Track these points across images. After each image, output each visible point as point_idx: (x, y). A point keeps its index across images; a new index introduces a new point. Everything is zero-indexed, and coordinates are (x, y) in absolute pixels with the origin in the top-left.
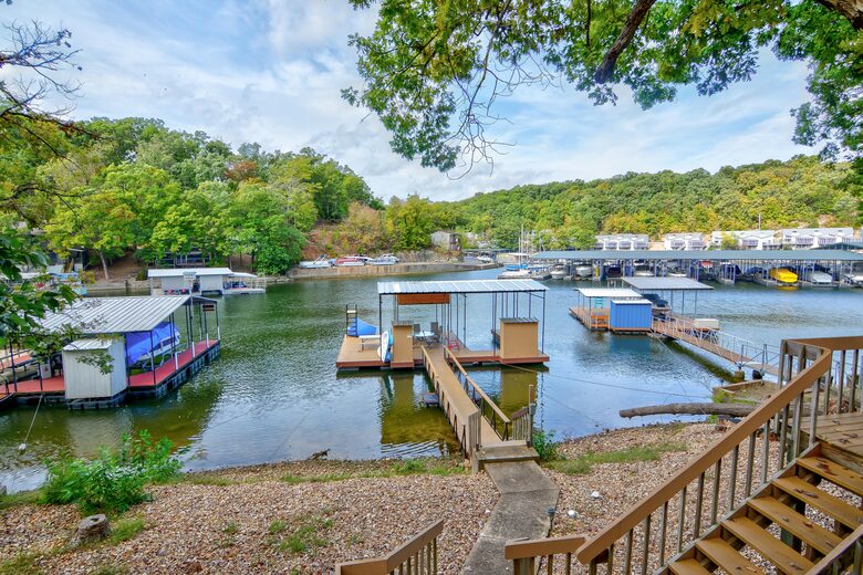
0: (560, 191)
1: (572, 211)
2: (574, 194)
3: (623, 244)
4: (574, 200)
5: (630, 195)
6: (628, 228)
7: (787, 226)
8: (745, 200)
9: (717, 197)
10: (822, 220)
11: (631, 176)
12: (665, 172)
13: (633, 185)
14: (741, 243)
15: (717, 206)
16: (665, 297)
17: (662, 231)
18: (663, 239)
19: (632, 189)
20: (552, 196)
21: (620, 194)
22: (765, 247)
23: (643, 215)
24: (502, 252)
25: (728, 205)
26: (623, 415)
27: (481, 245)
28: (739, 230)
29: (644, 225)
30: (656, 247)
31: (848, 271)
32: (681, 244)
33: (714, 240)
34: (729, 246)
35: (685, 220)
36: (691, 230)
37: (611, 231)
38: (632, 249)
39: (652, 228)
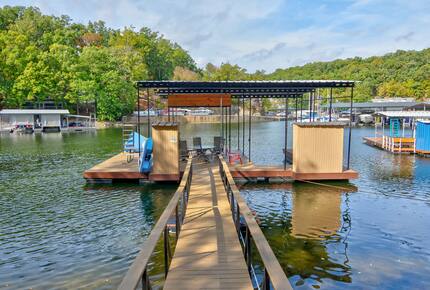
0: (342, 66)
2: (354, 67)
5: (399, 68)
6: (398, 93)
13: (402, 60)
20: (336, 70)
21: (391, 67)
23: (411, 83)
29: (412, 91)
37: (384, 95)
39: (418, 93)
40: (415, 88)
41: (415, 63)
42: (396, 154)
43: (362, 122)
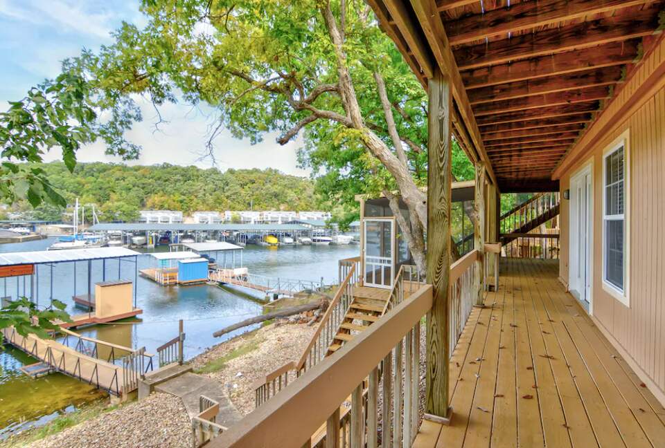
0: (104, 170)
1: (118, 189)
2: (118, 174)
3: (152, 218)
4: (118, 179)
5: (166, 181)
6: (166, 206)
7: (265, 210)
8: (243, 192)
9: (227, 188)
10: (282, 207)
11: (166, 166)
12: (192, 166)
13: (169, 173)
14: (242, 219)
15: (227, 194)
16: (212, 256)
17: (192, 210)
18: (193, 215)
19: (168, 176)
20: (96, 174)
21: (159, 179)
22: (255, 222)
23: (178, 197)
24: (42, 224)
25: (234, 194)
26: (216, 336)
27: (12, 216)
28: (241, 211)
29: (178, 205)
30: (188, 221)
31: (299, 236)
32: (206, 219)
33: (226, 217)
34: (236, 221)
35: (207, 202)
36: (212, 209)
37: (153, 208)
38: (171, 222)
39: (185, 207)
40: (181, 202)
41: (181, 178)
42: (165, 285)
43: (134, 244)
